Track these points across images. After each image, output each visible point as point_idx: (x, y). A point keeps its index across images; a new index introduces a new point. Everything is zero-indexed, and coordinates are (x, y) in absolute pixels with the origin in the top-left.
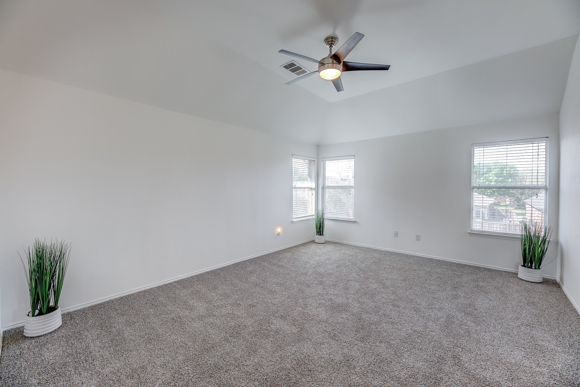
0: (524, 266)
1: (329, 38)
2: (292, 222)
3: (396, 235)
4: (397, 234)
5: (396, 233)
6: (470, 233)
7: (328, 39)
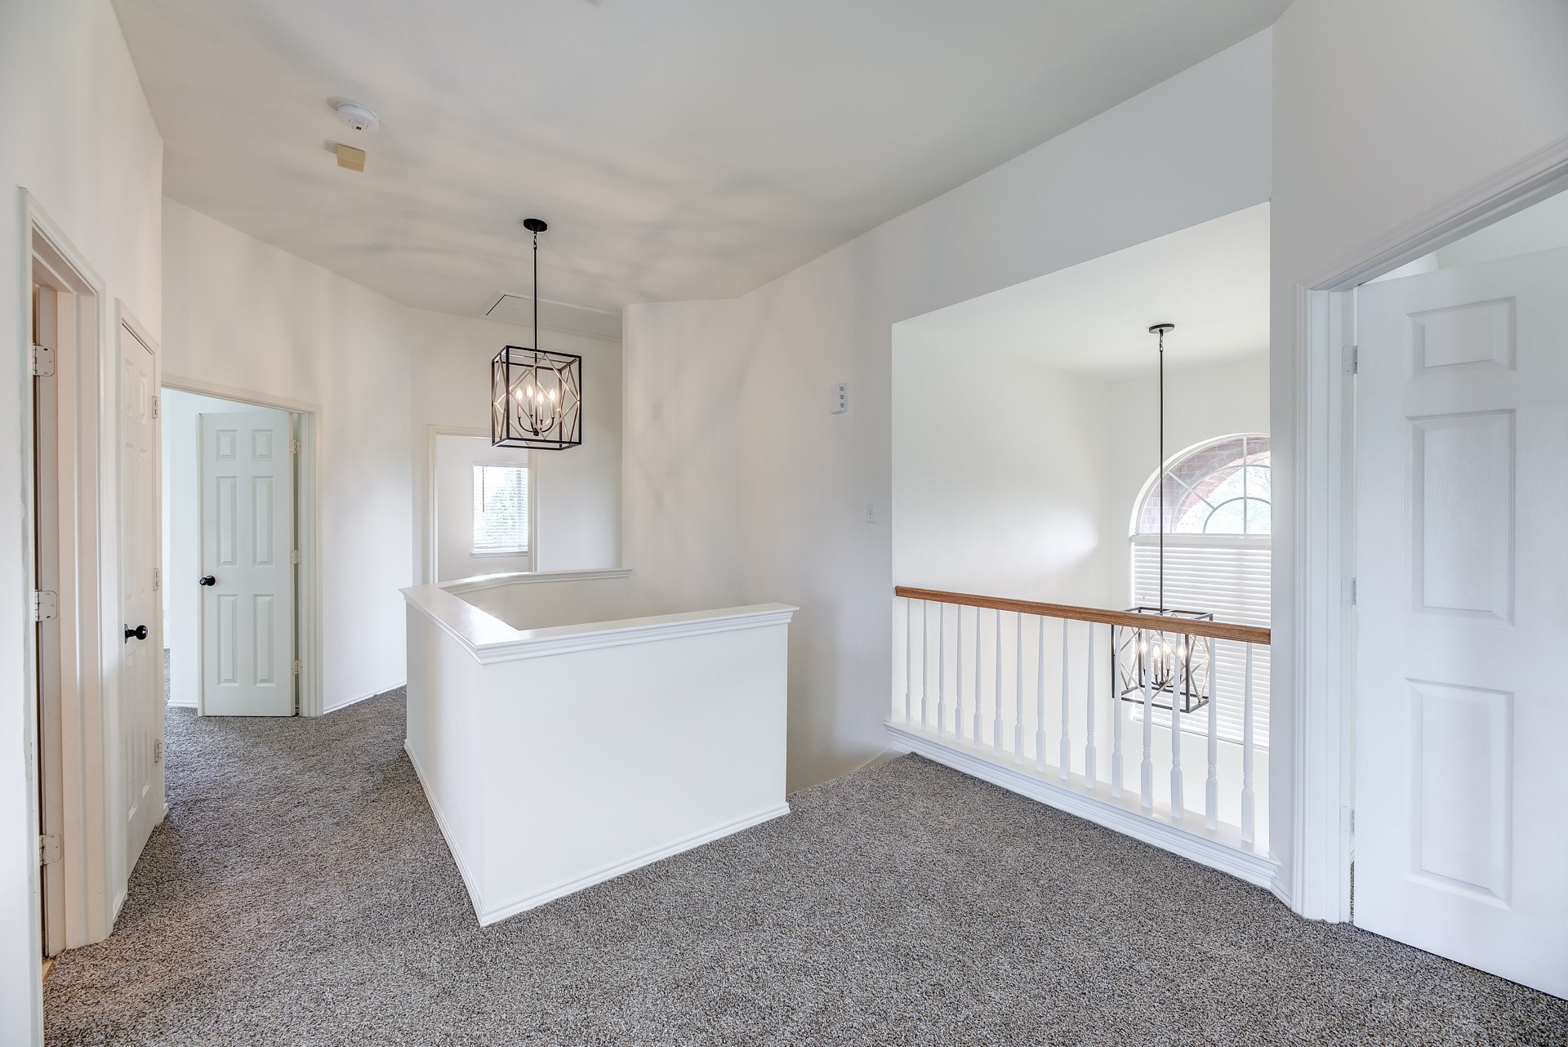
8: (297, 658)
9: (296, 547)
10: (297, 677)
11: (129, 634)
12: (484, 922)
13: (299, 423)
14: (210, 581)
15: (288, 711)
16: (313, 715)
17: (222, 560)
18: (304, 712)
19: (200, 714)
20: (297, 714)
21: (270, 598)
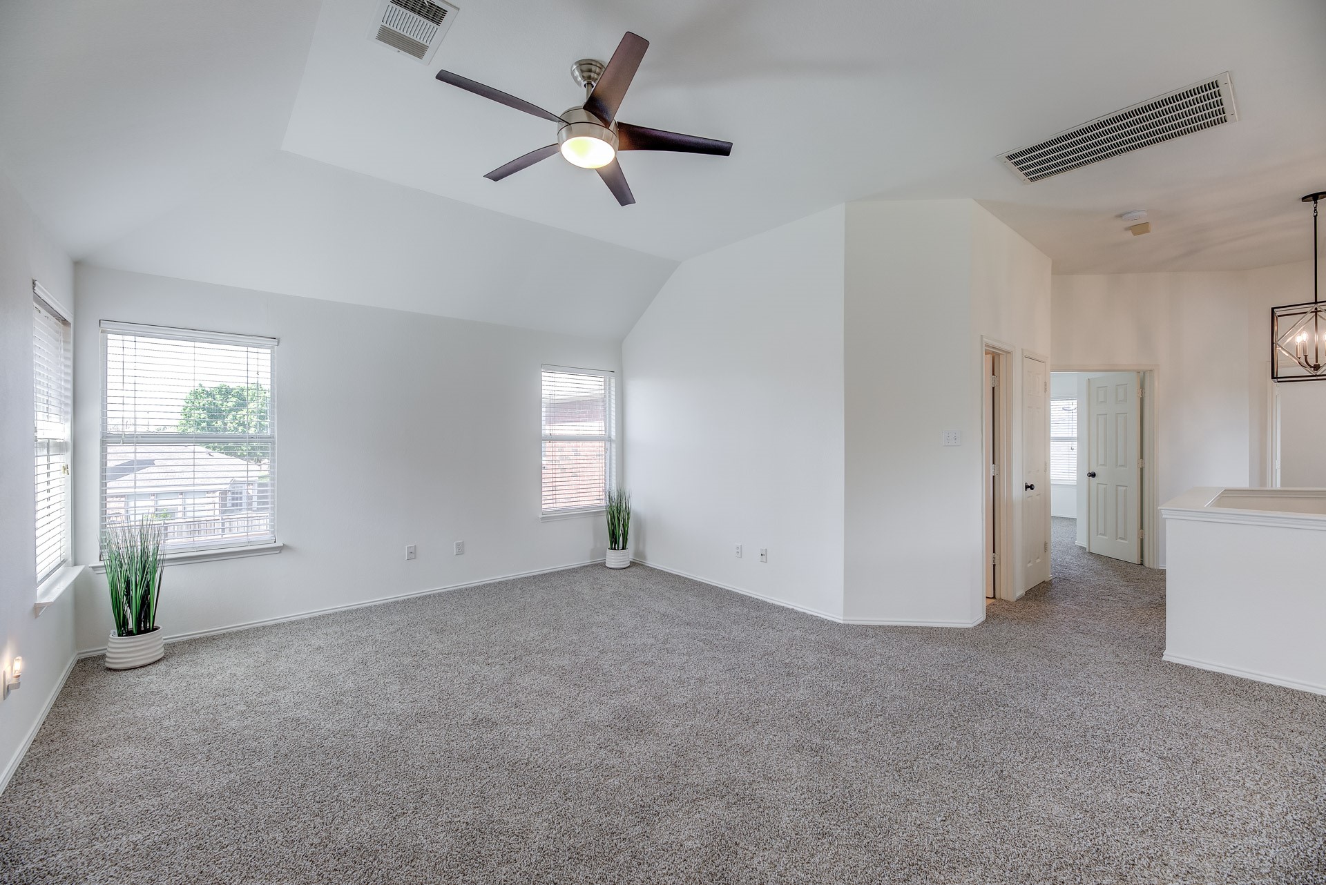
0: (612, 549)
1: (593, 63)
2: (37, 608)
3: (413, 554)
4: (415, 553)
5: (413, 551)
6: (542, 518)
7: (591, 64)
8: (1142, 528)
9: (1142, 457)
10: (1142, 540)
11: (1027, 487)
12: (1164, 658)
13: (1143, 379)
14: (1093, 475)
15: (1135, 559)
16: (1151, 567)
17: (1099, 463)
18: (1146, 564)
19: (1087, 550)
20: (1142, 564)
21: (1125, 488)
